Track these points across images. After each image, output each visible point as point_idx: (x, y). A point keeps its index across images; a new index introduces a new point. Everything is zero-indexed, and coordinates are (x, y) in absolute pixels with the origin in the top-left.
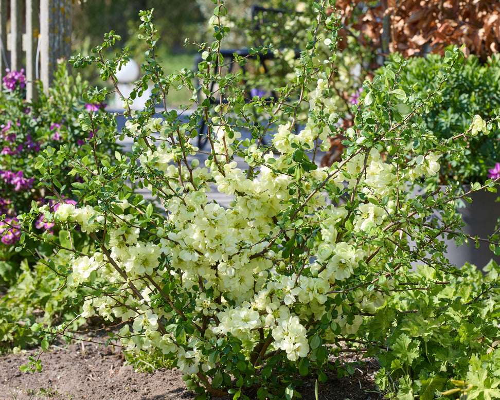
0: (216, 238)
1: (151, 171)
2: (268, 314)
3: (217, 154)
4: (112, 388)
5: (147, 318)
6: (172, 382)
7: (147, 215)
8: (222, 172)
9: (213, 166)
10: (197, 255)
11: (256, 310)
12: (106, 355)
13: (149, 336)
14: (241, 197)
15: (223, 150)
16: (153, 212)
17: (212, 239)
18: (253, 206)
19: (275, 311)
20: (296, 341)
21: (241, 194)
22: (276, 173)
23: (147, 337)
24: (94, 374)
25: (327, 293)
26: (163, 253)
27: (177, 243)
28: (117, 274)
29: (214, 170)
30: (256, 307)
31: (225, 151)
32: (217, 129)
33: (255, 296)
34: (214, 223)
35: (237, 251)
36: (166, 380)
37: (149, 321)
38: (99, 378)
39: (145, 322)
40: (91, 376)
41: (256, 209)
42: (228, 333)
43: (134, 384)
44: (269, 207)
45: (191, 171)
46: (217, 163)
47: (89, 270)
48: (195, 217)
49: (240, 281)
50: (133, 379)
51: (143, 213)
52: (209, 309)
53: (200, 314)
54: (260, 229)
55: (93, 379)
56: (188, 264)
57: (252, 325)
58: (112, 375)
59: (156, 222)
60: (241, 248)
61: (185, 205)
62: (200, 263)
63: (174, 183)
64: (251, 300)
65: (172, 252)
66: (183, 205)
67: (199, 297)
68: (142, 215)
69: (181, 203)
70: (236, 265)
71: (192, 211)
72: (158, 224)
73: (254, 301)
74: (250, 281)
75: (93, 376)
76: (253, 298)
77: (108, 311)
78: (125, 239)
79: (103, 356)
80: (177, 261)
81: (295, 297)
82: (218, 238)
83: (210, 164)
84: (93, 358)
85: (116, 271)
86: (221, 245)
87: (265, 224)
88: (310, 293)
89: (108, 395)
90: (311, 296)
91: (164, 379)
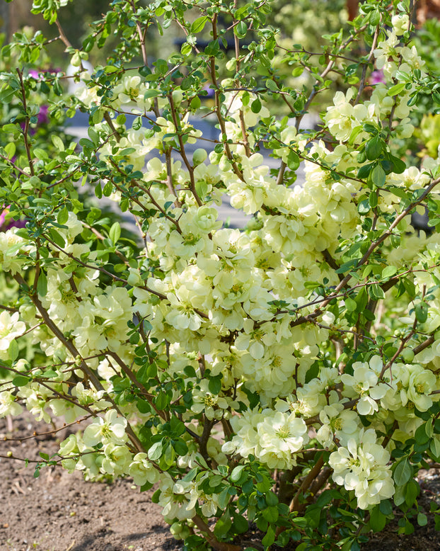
0: (232, 291)
1: (119, 170)
2: (322, 424)
3: (230, 142)
4: (49, 512)
5: (108, 423)
6: (145, 506)
7: (109, 240)
8: (239, 172)
9: (223, 162)
10: (197, 318)
11: (299, 415)
12: (43, 441)
13: (111, 456)
14: (270, 216)
15: (240, 135)
16: (121, 237)
17: (227, 291)
18: (291, 233)
19: (333, 419)
20: (375, 475)
21: (270, 211)
22: (336, 176)
23: (107, 458)
24: (23, 482)
25: (433, 393)
26: (138, 313)
27: (163, 297)
28: (57, 343)
29: (225, 170)
30: (301, 411)
31: (244, 137)
32: (231, 98)
33: (299, 390)
34: (231, 264)
35: (272, 316)
36: (136, 501)
37: (112, 428)
38: (30, 489)
39: (104, 430)
40: (17, 484)
41: (297, 237)
42: (251, 457)
43: (84, 504)
44: (319, 233)
45: (191, 170)
46: (230, 157)
47: (10, 335)
48: (196, 254)
49: (273, 364)
50: (82, 495)
51: (103, 238)
52: (216, 407)
53: (200, 417)
54: (304, 272)
55: (21, 490)
56: (180, 334)
57: (294, 445)
58: (51, 483)
59: (124, 253)
60: (279, 311)
61: (180, 232)
62: (203, 332)
63: (158, 189)
64: (291, 397)
65: (153, 313)
66: (175, 232)
67: (198, 388)
68: (100, 240)
69: (172, 229)
70: (267, 339)
71: (192, 243)
72: (127, 256)
73: (296, 400)
74: (288, 364)
75: (20, 484)
76: (294, 393)
77: (42, 405)
78: (74, 288)
79: (38, 441)
80: (162, 327)
81: (378, 401)
82: (237, 290)
83: (219, 159)
84: (24, 445)
85: (55, 339)
86: (242, 303)
87: (313, 263)
88: (403, 392)
89: (42, 525)
90: (404, 398)
91: (132, 500)
